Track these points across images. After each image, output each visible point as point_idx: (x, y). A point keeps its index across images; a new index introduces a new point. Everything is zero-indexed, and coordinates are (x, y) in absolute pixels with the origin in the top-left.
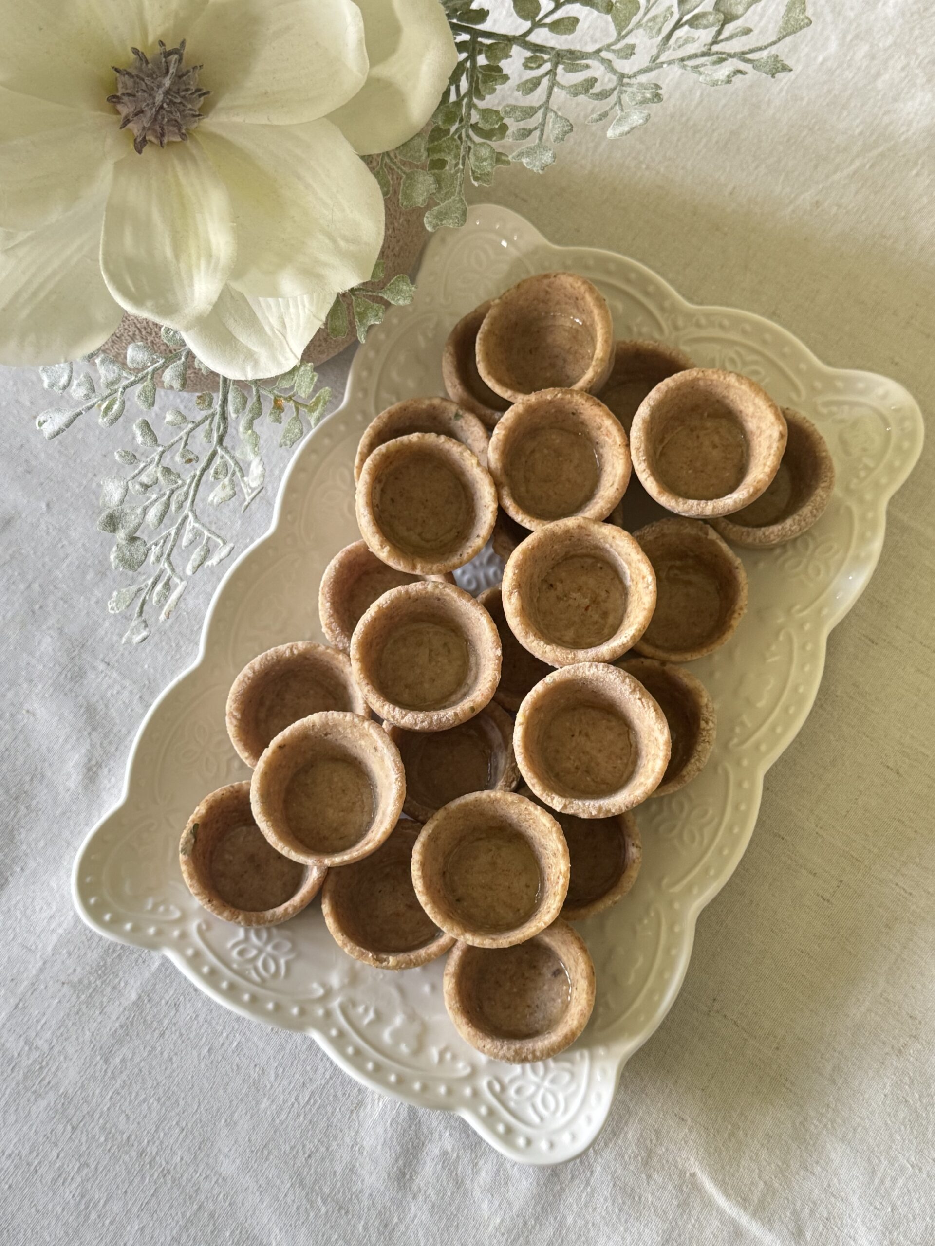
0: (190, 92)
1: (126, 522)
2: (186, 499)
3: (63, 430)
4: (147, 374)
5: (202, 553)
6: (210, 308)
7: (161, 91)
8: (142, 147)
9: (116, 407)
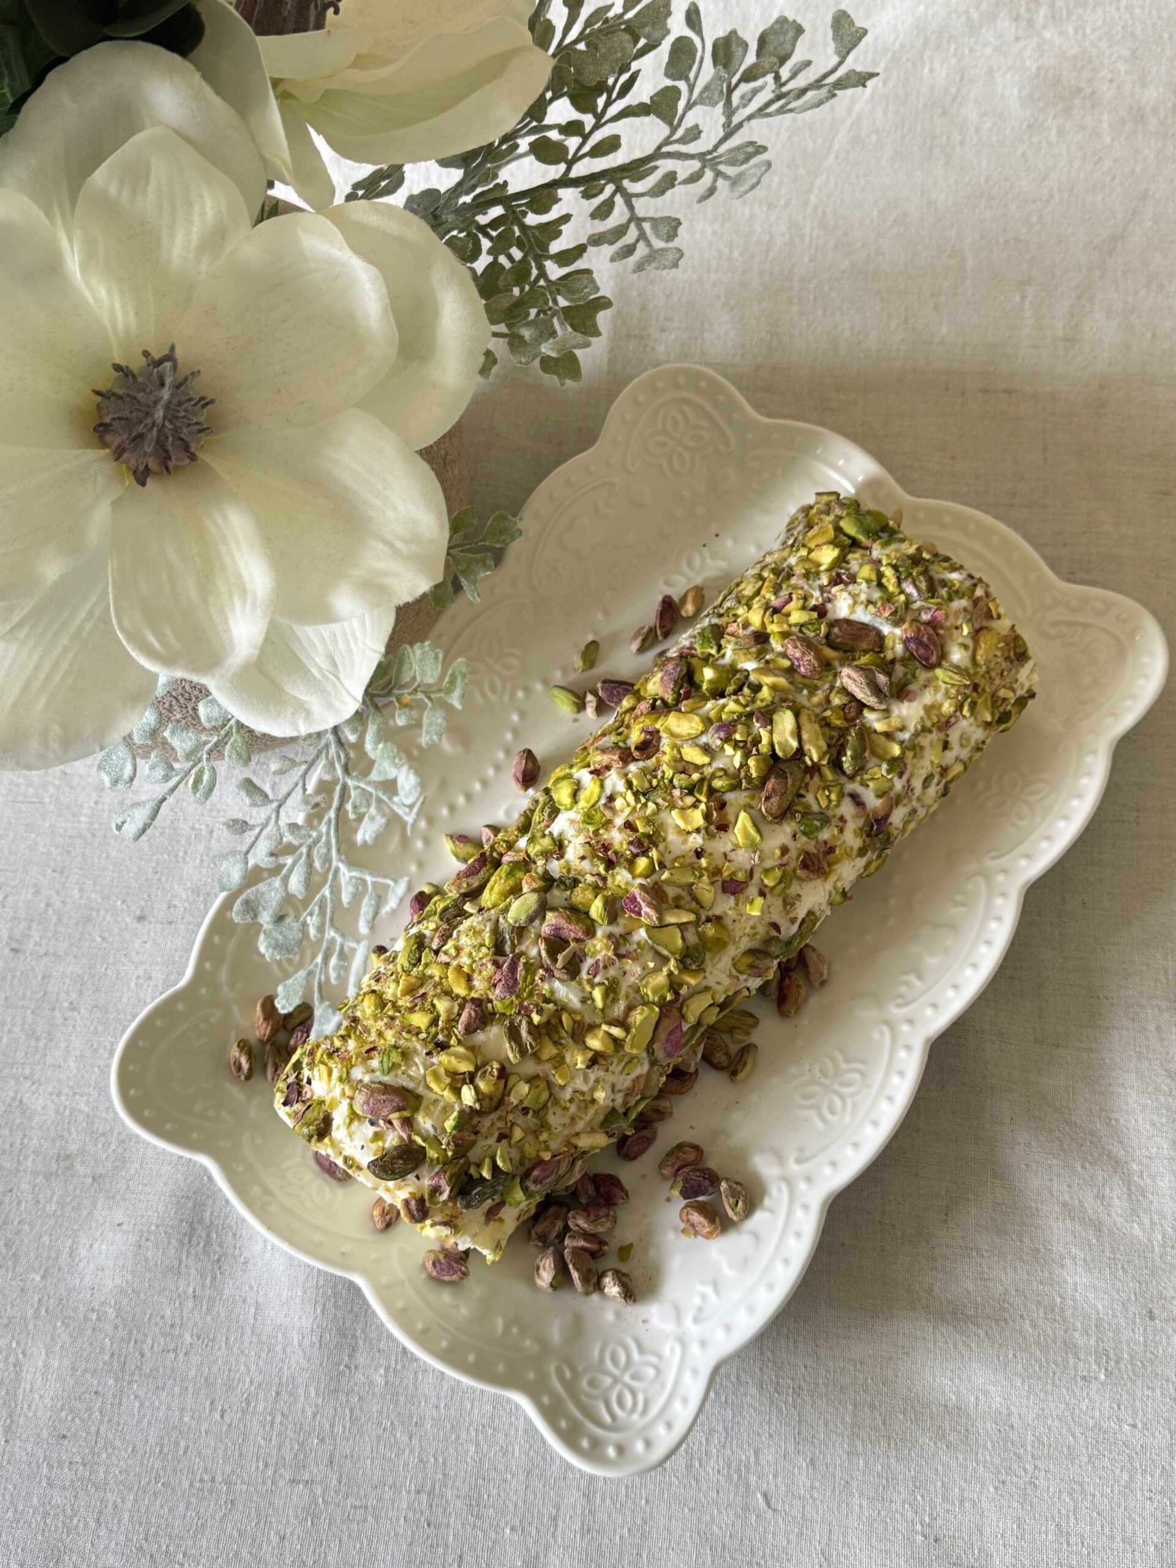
0: (193, 403)
1: (266, 902)
2: (329, 850)
3: (149, 825)
4: (231, 728)
5: (373, 902)
6: (257, 652)
7: (159, 407)
8: (146, 478)
9: (206, 777)
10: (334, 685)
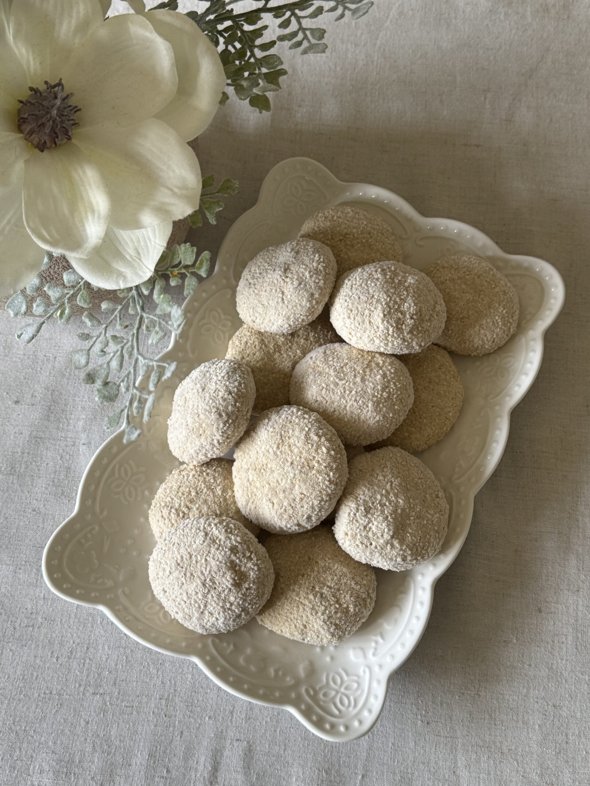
1: (99, 375)
2: (133, 349)
4: (82, 285)
5: (157, 375)
6: (101, 241)
8: (44, 149)
9: (67, 312)
10: (138, 263)
